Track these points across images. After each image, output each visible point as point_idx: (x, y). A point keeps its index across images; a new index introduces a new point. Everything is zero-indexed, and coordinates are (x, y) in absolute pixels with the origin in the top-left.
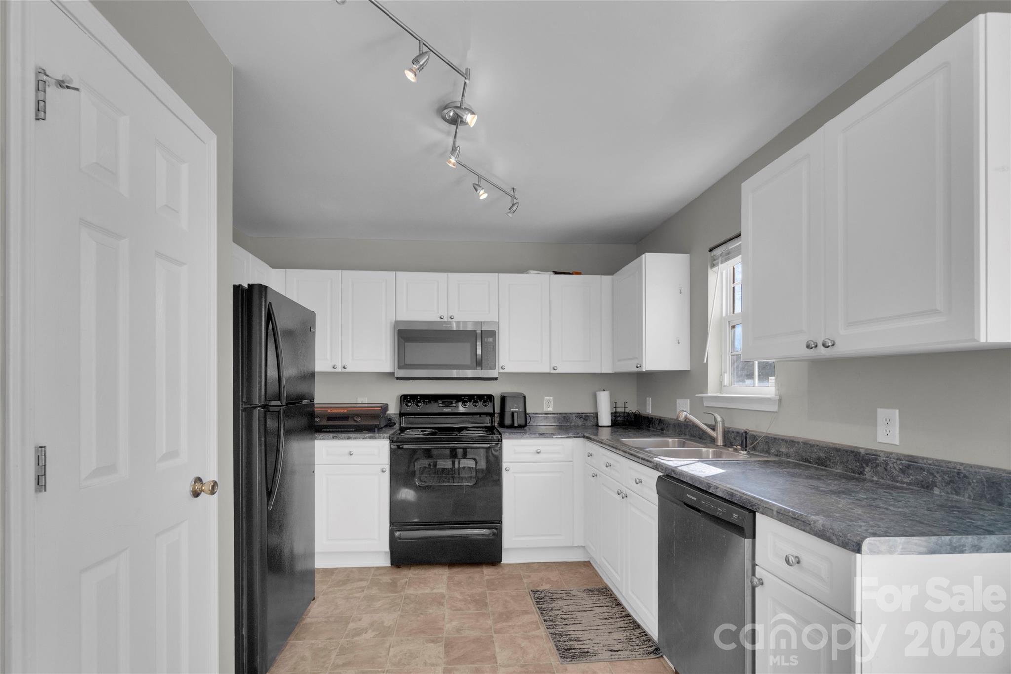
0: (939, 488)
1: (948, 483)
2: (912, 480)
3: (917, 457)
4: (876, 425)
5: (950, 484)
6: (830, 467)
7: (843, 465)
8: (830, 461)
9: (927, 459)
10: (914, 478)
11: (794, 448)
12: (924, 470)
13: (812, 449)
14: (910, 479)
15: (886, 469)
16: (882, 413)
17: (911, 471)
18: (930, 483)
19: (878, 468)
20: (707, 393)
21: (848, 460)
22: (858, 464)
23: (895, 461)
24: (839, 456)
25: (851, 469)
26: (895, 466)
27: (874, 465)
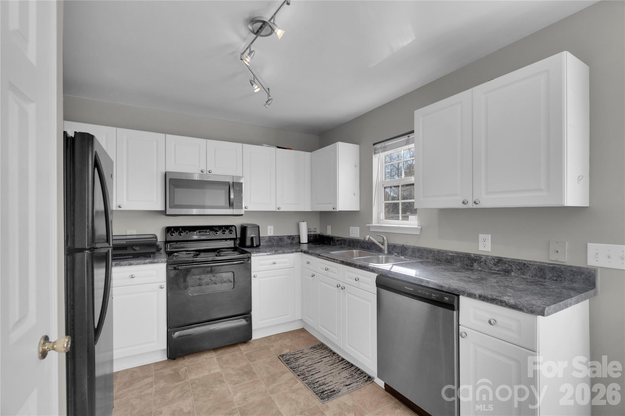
0: (514, 272)
1: (519, 270)
2: (500, 269)
3: (502, 258)
4: (478, 242)
5: (520, 270)
6: (453, 264)
7: (461, 262)
8: (453, 260)
9: (507, 258)
10: (501, 268)
11: (431, 254)
12: (506, 264)
13: (443, 254)
14: (499, 268)
15: (486, 264)
16: (481, 236)
17: (499, 265)
18: (509, 270)
19: (481, 263)
20: (372, 224)
21: (464, 260)
22: (470, 262)
23: (491, 260)
24: (459, 258)
25: (466, 264)
26: (491, 262)
27: (479, 262)
